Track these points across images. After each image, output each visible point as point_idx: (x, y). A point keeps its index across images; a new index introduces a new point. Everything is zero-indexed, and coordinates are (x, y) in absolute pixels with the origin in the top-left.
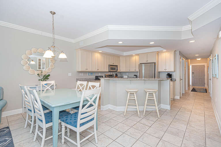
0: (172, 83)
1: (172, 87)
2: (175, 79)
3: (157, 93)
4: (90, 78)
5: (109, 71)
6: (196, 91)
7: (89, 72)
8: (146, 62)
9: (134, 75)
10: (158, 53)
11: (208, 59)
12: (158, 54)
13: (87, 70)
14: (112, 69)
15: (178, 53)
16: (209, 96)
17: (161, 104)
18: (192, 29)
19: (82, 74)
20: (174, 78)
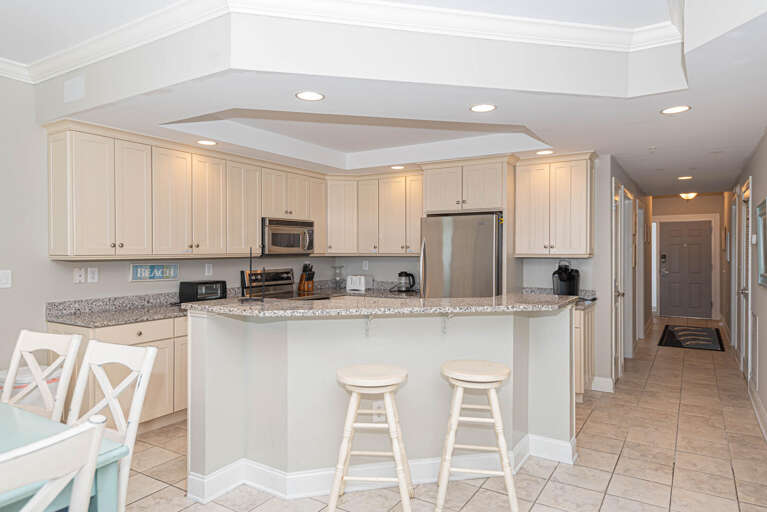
0: (578, 315)
1: (578, 334)
2: (594, 292)
3: (509, 388)
4: (142, 293)
5: (263, 255)
6: (678, 344)
7: (137, 263)
8: (457, 208)
9: (401, 275)
10: (514, 161)
11: (726, 194)
12: (515, 167)
13: (121, 253)
14: (276, 240)
15: (604, 164)
16: (738, 369)
17: (530, 435)
18: (683, 43)
19: (92, 277)
20: (589, 287)
